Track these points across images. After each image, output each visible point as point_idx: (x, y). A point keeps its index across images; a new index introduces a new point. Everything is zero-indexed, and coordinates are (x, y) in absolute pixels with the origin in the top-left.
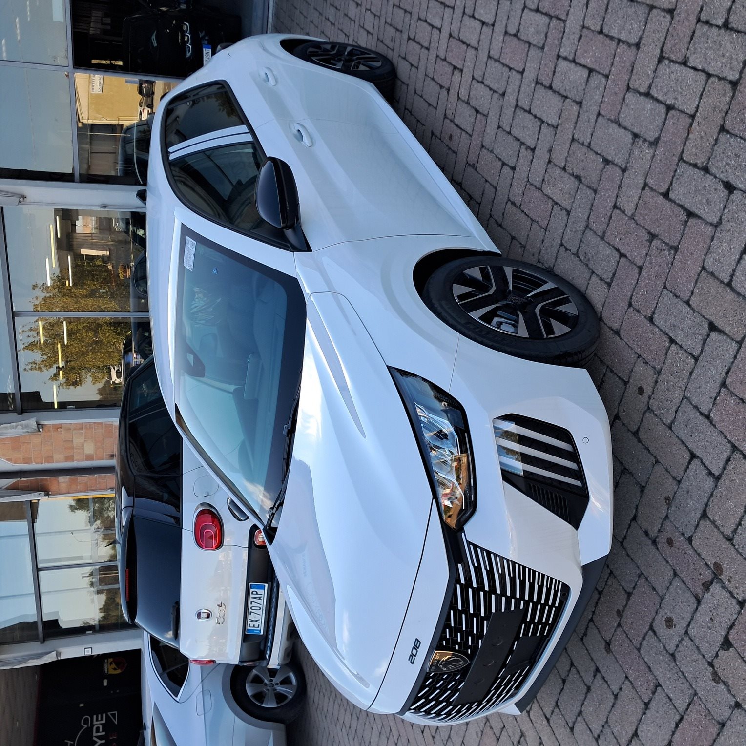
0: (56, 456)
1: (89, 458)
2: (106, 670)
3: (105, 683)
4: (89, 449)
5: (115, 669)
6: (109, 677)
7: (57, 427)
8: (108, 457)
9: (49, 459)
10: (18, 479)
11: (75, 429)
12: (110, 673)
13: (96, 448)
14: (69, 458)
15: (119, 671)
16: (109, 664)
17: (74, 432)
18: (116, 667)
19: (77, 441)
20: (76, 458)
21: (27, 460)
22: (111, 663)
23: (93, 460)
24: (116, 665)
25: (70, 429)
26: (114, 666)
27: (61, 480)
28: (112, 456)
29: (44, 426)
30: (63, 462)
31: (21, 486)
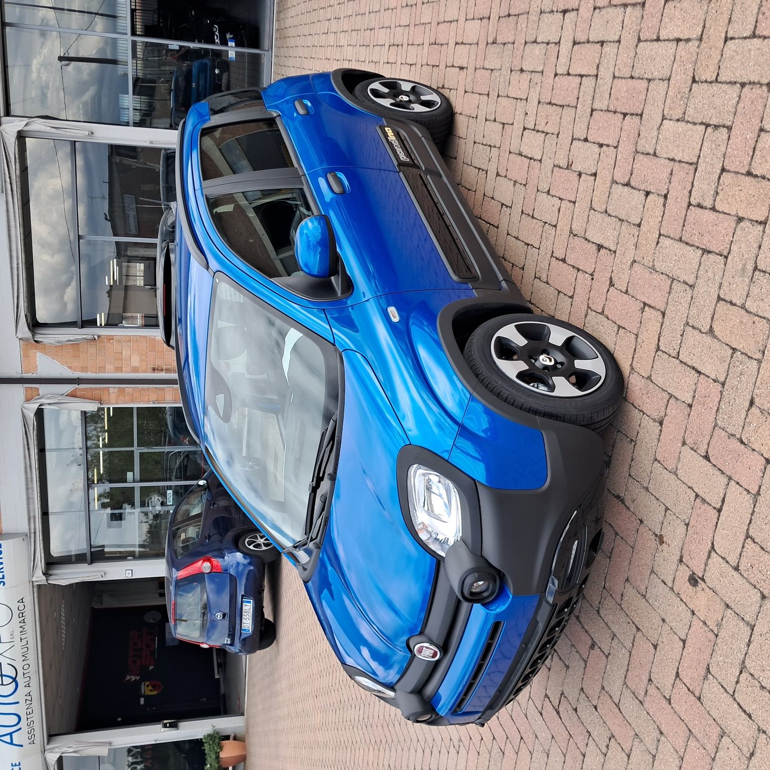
0: (109, 367)
1: (135, 370)
2: (143, 692)
3: (142, 701)
4: (135, 361)
5: (151, 691)
6: (147, 698)
7: (110, 338)
8: (151, 370)
9: (102, 369)
10: (76, 386)
11: (125, 341)
12: (147, 693)
13: (142, 361)
14: (119, 369)
15: (155, 693)
16: (146, 687)
17: (123, 344)
18: (152, 689)
19: (126, 353)
20: (124, 369)
21: (84, 369)
22: (148, 686)
23: (138, 372)
24: (152, 687)
25: (120, 341)
26: (150, 688)
27: (111, 390)
28: (154, 369)
29: (99, 336)
30: (114, 373)
31: (78, 393)
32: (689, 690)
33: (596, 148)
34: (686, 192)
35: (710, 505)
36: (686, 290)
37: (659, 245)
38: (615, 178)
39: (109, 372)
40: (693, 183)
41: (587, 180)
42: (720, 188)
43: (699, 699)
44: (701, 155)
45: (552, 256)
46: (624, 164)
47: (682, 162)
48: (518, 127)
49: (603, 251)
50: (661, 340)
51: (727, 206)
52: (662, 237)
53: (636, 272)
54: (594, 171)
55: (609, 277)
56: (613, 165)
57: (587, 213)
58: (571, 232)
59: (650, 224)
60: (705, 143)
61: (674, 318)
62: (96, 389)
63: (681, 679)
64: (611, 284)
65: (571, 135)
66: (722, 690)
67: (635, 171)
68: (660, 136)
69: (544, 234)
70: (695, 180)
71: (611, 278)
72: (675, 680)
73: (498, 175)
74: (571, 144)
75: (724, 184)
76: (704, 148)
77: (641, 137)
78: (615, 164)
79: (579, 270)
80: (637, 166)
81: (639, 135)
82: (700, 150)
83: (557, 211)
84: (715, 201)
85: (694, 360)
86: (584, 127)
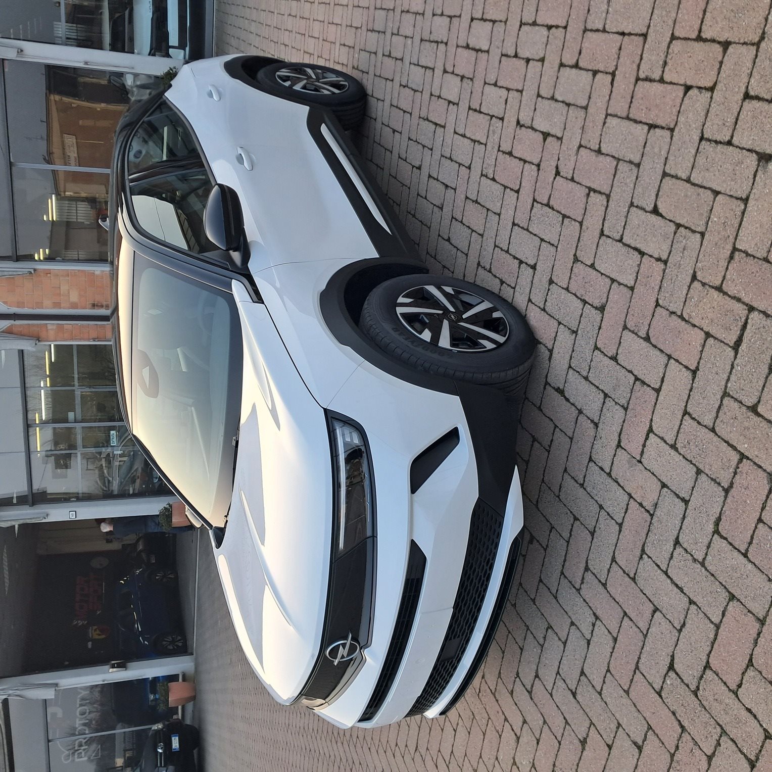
0: (47, 302)
1: (74, 306)
2: (91, 636)
3: (90, 645)
4: (74, 297)
5: (99, 635)
6: (93, 640)
7: (48, 272)
8: (90, 306)
9: (40, 305)
10: (12, 322)
11: (62, 276)
12: (94, 638)
13: (80, 296)
14: (57, 305)
15: (103, 636)
16: (93, 631)
17: (61, 278)
18: (100, 633)
19: (64, 288)
20: (62, 305)
21: (20, 304)
22: (95, 630)
23: (77, 308)
24: (100, 631)
25: (57, 275)
26: (98, 632)
27: (49, 327)
28: (94, 306)
29: (35, 270)
30: (51, 308)
31: (15, 330)
32: (624, 572)
33: (544, 31)
34: (635, 67)
35: (649, 386)
36: (631, 170)
37: (606, 125)
38: (563, 61)
39: (46, 308)
40: (641, 56)
41: (534, 66)
42: (669, 57)
43: (634, 579)
44: (651, 25)
45: (499, 150)
46: (572, 45)
47: (632, 34)
48: (466, 18)
49: (549, 139)
50: (606, 225)
51: (676, 75)
52: (608, 117)
53: (582, 156)
54: (542, 55)
55: (555, 165)
56: (562, 47)
57: (534, 101)
58: (518, 122)
59: (597, 104)
60: (656, 11)
61: (619, 200)
62: (33, 325)
63: (616, 562)
64: (558, 173)
65: (519, 19)
66: (656, 568)
67: (583, 51)
68: (610, 9)
69: (491, 128)
70: (645, 52)
71: (557, 167)
72: (611, 564)
73: (445, 71)
74: (519, 30)
75: (673, 53)
76: (655, 16)
77: (591, 12)
78: (563, 46)
79: (525, 161)
80: (586, 45)
81: (589, 10)
82: (650, 19)
83: (504, 103)
84: (663, 72)
85: (638, 241)
86: (534, 10)
